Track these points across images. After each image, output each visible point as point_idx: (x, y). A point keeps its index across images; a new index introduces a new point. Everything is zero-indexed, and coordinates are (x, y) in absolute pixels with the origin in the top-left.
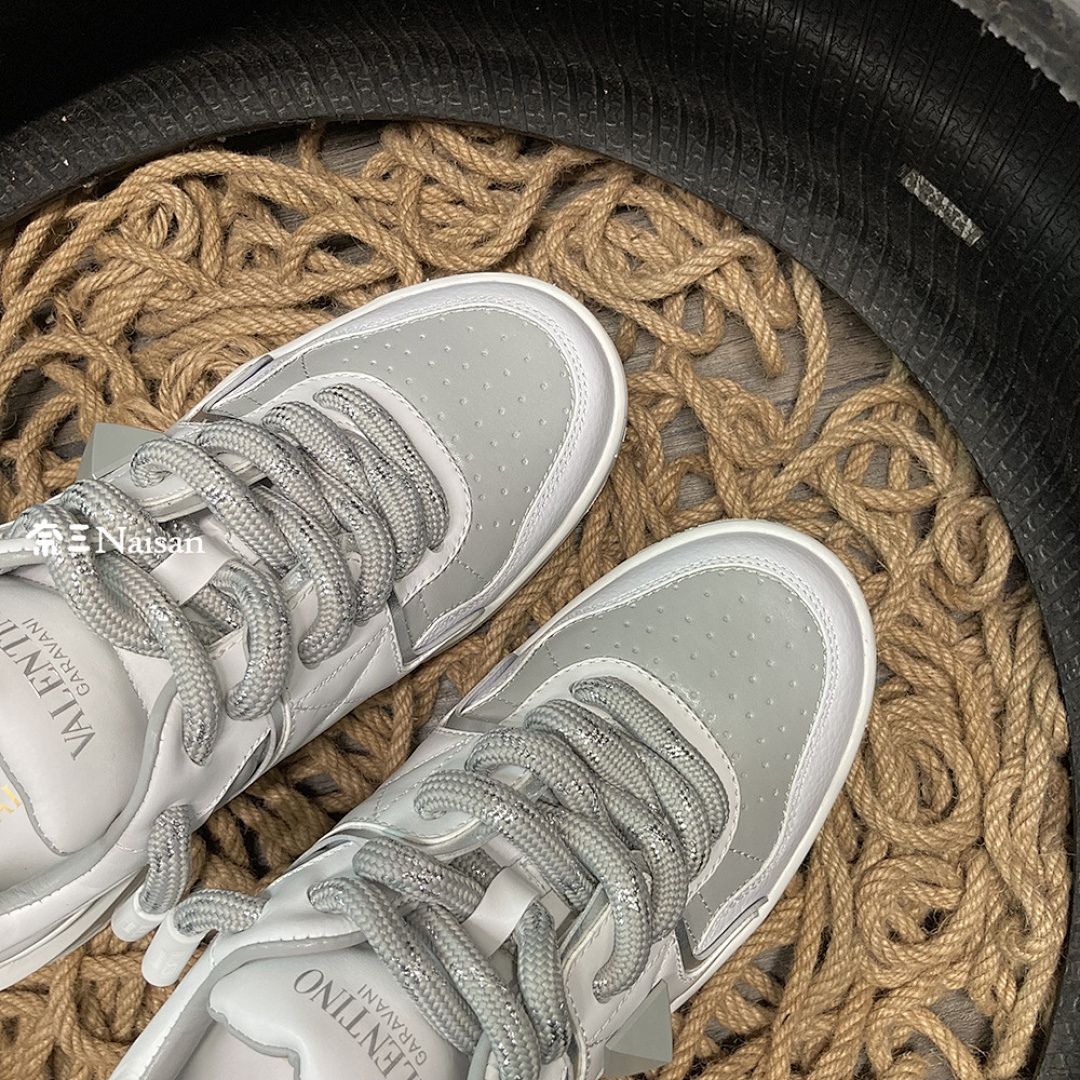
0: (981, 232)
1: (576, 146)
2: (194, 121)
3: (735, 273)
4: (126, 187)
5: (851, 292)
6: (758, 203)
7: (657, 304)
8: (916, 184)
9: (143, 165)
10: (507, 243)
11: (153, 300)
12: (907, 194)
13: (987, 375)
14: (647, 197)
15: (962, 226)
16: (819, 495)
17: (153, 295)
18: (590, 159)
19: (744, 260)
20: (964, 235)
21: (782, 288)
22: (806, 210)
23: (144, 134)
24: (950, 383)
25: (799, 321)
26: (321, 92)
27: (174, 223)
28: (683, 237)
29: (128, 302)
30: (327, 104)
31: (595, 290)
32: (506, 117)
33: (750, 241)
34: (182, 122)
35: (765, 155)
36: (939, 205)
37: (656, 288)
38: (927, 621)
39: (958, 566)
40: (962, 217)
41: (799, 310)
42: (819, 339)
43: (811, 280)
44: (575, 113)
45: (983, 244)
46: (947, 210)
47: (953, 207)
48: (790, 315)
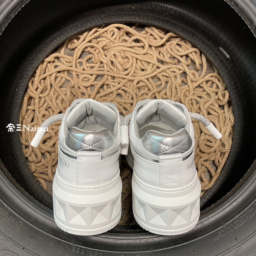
0: (230, 57)
1: (174, 33)
2: (121, 19)
3: (194, 53)
4: (109, 27)
5: (210, 57)
6: (198, 43)
7: (181, 56)
8: (221, 49)
9: (112, 24)
10: (162, 42)
11: (108, 44)
12: (220, 50)
13: (228, 71)
14: (182, 43)
16: (202, 88)
17: (108, 43)
18: (175, 36)
19: (195, 52)
20: (227, 57)
21: (200, 59)
22: (205, 46)
23: (113, 20)
24: (223, 71)
25: (202, 63)
26: (139, 19)
27: (114, 34)
28: (186, 49)
29: (104, 43)
30: (140, 20)
31: (172, 53)
32: (165, 27)
33: (197, 49)
34: (119, 19)
35: (200, 38)
36: (224, 52)
37: (182, 54)
38: (216, 106)
39: (221, 98)
40: (227, 54)
41: (202, 61)
42: (205, 66)
43: (205, 57)
44: (174, 28)
45: (230, 59)
46: (225, 53)
47: (226, 53)
48: (201, 62)
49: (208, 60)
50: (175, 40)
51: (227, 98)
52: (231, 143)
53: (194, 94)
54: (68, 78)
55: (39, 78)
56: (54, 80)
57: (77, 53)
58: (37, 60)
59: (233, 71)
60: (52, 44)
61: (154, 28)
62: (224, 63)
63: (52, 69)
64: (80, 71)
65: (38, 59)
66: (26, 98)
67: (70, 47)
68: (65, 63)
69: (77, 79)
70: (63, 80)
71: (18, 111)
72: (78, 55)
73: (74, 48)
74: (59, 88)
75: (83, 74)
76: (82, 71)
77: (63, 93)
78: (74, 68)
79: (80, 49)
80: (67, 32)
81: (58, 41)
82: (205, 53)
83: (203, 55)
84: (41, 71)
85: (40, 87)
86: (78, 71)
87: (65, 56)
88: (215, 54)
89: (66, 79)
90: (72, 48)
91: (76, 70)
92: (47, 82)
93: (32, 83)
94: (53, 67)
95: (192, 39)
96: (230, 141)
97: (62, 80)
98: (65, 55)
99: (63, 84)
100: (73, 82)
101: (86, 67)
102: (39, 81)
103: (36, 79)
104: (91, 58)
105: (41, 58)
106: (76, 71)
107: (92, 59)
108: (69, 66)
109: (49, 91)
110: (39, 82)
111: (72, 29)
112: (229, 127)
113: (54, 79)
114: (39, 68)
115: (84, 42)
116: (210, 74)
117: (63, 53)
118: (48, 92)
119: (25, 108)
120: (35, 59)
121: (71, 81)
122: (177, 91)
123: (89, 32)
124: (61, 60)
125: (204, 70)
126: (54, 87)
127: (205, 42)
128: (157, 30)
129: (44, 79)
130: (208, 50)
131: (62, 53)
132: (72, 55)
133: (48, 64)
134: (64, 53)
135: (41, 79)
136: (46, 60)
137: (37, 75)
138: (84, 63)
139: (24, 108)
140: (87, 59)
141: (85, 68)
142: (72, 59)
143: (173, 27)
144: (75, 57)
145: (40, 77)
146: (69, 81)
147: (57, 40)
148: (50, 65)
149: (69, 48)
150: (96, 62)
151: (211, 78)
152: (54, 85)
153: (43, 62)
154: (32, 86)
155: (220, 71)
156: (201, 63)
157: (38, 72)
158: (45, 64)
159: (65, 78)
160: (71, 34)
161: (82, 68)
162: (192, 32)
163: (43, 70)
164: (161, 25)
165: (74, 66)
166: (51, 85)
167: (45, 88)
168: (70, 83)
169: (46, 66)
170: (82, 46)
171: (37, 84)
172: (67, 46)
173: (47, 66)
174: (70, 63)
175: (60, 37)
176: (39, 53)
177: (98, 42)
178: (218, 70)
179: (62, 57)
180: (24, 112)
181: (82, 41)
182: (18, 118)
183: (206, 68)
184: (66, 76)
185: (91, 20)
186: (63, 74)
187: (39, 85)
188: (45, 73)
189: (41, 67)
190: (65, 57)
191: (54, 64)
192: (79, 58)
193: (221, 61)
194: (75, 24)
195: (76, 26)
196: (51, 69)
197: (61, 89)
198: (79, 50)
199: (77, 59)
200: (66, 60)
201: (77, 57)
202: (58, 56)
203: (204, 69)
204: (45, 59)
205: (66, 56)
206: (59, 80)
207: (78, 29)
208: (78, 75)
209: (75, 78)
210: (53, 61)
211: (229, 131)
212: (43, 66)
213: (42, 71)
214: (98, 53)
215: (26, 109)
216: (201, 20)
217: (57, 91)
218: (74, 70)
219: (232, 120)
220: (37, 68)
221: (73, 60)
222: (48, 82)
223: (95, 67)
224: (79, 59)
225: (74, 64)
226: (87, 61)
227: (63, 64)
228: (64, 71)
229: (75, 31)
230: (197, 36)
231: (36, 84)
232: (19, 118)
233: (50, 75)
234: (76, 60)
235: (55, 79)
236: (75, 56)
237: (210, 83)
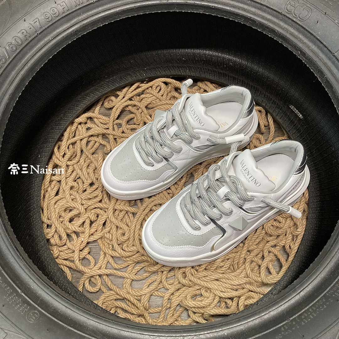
0: (303, 117)
2: (168, 73)
4: (154, 81)
5: (277, 117)
6: (263, 101)
8: (292, 107)
9: (158, 78)
12: (290, 108)
13: (300, 134)
15: (300, 115)
17: (153, 101)
19: (260, 111)
20: (300, 117)
21: (266, 120)
22: (271, 103)
23: (159, 73)
24: (293, 134)
26: (190, 72)
27: (160, 90)
29: (149, 101)
30: (191, 74)
32: (221, 81)
33: (261, 107)
34: (165, 72)
35: (265, 94)
36: (296, 111)
40: (300, 114)
41: (269, 122)
42: (272, 128)
43: (271, 117)
44: (233, 82)
45: (304, 119)
46: (297, 112)
47: (298, 112)
49: (275, 121)
52: (305, 223)
54: (103, 143)
55: (67, 143)
56: (86, 145)
57: (115, 113)
58: (66, 120)
59: (307, 134)
60: (84, 101)
61: (208, 82)
62: (295, 124)
63: (83, 131)
64: (119, 134)
65: (66, 119)
66: (50, 166)
67: (107, 106)
68: (99, 125)
69: (115, 143)
70: (97, 144)
71: (40, 181)
72: (117, 115)
73: (112, 106)
74: (91, 154)
75: (122, 137)
76: (120, 134)
77: (96, 160)
78: (112, 130)
79: (119, 108)
80: (102, 88)
81: (91, 98)
82: (271, 111)
83: (269, 115)
84: (69, 134)
85: (68, 153)
86: (116, 134)
87: (100, 116)
88: (284, 114)
89: (101, 144)
90: (110, 107)
91: (114, 133)
92: (77, 147)
93: (59, 148)
94: (84, 130)
95: (255, 95)
96: (305, 221)
97: (95, 145)
99: (97, 150)
100: (109, 146)
101: (125, 129)
102: (67, 145)
103: (64, 143)
104: (133, 119)
105: (70, 118)
108: (105, 129)
109: (79, 158)
110: (67, 147)
111: (109, 84)
112: (303, 203)
113: (86, 143)
114: (68, 130)
115: (123, 100)
116: (279, 138)
117: (97, 113)
118: (77, 158)
119: (48, 178)
120: (63, 119)
121: (107, 146)
123: (130, 88)
124: (95, 121)
125: (272, 133)
126: (85, 153)
127: (271, 99)
128: (212, 85)
129: (74, 144)
130: (274, 108)
131: (96, 113)
132: (108, 116)
133: (78, 125)
134: (99, 112)
135: (70, 143)
136: (76, 121)
137: (65, 138)
138: (124, 124)
139: (48, 179)
140: (128, 120)
141: (124, 129)
142: (109, 119)
143: (231, 81)
144: (113, 117)
145: (68, 141)
146: (104, 146)
147: (90, 97)
148: (82, 127)
149: (105, 107)
150: (138, 123)
152: (85, 151)
153: (72, 123)
154: (58, 151)
155: (290, 133)
156: (267, 124)
157: (66, 134)
158: (75, 126)
159: (99, 143)
160: (106, 90)
161: (121, 130)
162: (254, 87)
163: (72, 133)
164: (216, 78)
165: (111, 128)
166: (82, 151)
167: (74, 155)
168: (106, 148)
169: (76, 128)
170: (122, 105)
171: (64, 149)
172: (102, 105)
173: (77, 128)
174: (106, 125)
175: (94, 93)
176: (67, 113)
177: (142, 100)
178: (287, 134)
179: (97, 118)
180: (47, 183)
181: (122, 98)
183: (274, 131)
184: (100, 140)
185: (132, 73)
186: (97, 138)
187: (67, 150)
188: (74, 137)
189: (70, 129)
190: (99, 117)
191: (86, 126)
192: (117, 119)
193: (292, 122)
194: (112, 78)
195: (114, 80)
197: (94, 155)
198: (117, 108)
199: (114, 120)
200: (102, 121)
201: (115, 118)
202: (91, 116)
203: (271, 132)
204: (75, 120)
205: (101, 116)
206: (91, 145)
207: (116, 84)
208: (115, 139)
209: (113, 142)
210: (85, 122)
211: (303, 208)
212: (73, 128)
213: (71, 134)
214: (141, 113)
215: (50, 179)
216: (267, 72)
217: (89, 158)
218: (111, 133)
219: (306, 194)
220: (65, 130)
221: (109, 121)
222: (79, 147)
223: (136, 129)
224: (117, 120)
225: (111, 126)
226: (128, 122)
227: (98, 126)
228: (98, 136)
229: (113, 86)
230: (261, 92)
231: (63, 150)
232: (41, 190)
233: (81, 140)
234: (113, 121)
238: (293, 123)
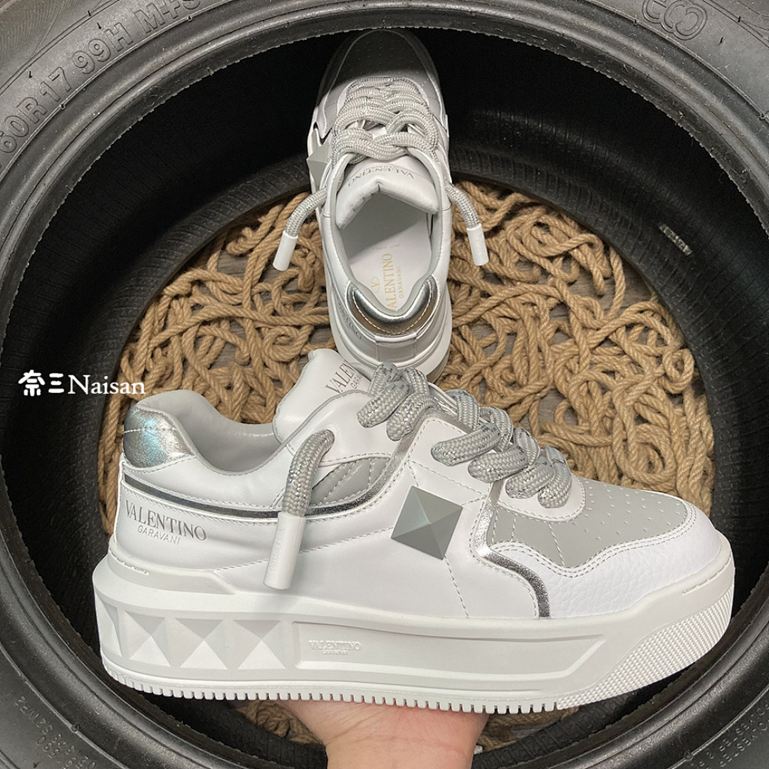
0: (691, 252)
1: (525, 193)
3: (585, 248)
6: (597, 220)
7: (551, 259)
8: (665, 229)
10: (492, 223)
12: (660, 232)
13: (688, 295)
14: (551, 220)
15: (684, 248)
16: (616, 345)
18: (528, 201)
19: (591, 245)
20: (684, 251)
21: (606, 261)
22: (617, 225)
24: (672, 295)
25: (612, 275)
28: (564, 235)
31: (525, 252)
32: (498, 178)
33: (593, 236)
35: (602, 204)
36: (674, 238)
37: (552, 251)
38: (659, 396)
39: (672, 372)
40: (683, 244)
41: (612, 269)
42: (621, 282)
43: (618, 257)
44: (526, 179)
45: (692, 256)
46: (677, 241)
47: (680, 240)
48: (608, 270)
49: (627, 266)
50: (531, 212)
51: (688, 373)
52: (708, 503)
53: (592, 364)
54: (233, 339)
55: (148, 345)
56: (193, 345)
57: (254, 267)
58: (143, 293)
59: (702, 293)
60: (181, 245)
61: (467, 183)
62: (675, 272)
63: (185, 314)
64: (266, 318)
65: (143, 291)
66: (114, 403)
67: (233, 249)
68: (220, 296)
69: (259, 339)
70: (219, 343)
71: (94, 441)
72: (258, 272)
73: (245, 251)
74: (206, 369)
75: (275, 326)
76: (269, 318)
77: (219, 384)
78: (249, 309)
79: (263, 256)
80: (221, 210)
81: (198, 236)
82: (619, 245)
83: (613, 254)
84: (153, 324)
85: (153, 368)
86: (257, 318)
87: (220, 277)
88: (648, 249)
89: (227, 343)
90: (240, 253)
91: (254, 314)
92: (173, 352)
93: (131, 358)
94: (187, 310)
95: (579, 208)
96: (707, 499)
97: (214, 346)
98: (220, 274)
99: (219, 355)
100: (246, 348)
101: (280, 305)
102: (150, 350)
103: (142, 347)
104: (293, 279)
105: (153, 287)
106: (253, 318)
107: (296, 280)
108: (233, 305)
109: (180, 380)
110: (149, 356)
111: (238, 200)
112: (701, 455)
113: (192, 342)
114: (149, 315)
115: (270, 235)
116: (637, 305)
117: (213, 268)
118: (175, 381)
119: (113, 431)
120: (136, 291)
121: (242, 347)
122: (544, 357)
123: (286, 205)
124: (210, 287)
125: (619, 293)
126: (193, 368)
127: (617, 214)
128: (476, 188)
129: (165, 345)
130: (625, 236)
131: (211, 268)
132: (239, 273)
133: (172, 300)
134: (217, 267)
135: (156, 345)
136: (167, 292)
137: (144, 335)
138: (275, 294)
139: (111, 433)
140: (283, 282)
141: (277, 306)
142: (241, 282)
143: (521, 177)
144: (249, 278)
145: (151, 341)
146: (234, 346)
147: (194, 234)
148: (180, 304)
149: (230, 252)
150: (308, 290)
151: (638, 317)
152: (193, 362)
153: (158, 297)
154: (129, 367)
155: (665, 295)
156: (608, 275)
157: (146, 326)
158: (166, 304)
159: (222, 339)
160: (233, 214)
161: (270, 308)
162: (576, 187)
163: (159, 321)
164: (486, 173)
165: (247, 304)
166: (185, 361)
167: (169, 371)
168: (237, 353)
169: (167, 309)
170: (269, 247)
171: (144, 360)
172: (224, 248)
173: (169, 307)
174: (235, 296)
175: (204, 224)
176: (145, 274)
177: (312, 233)
178: (657, 294)
179: (213, 281)
180: (111, 443)
181: (267, 231)
182: (95, 461)
183: (624, 288)
184: (226, 334)
185: (288, 171)
186: (217, 329)
187: (151, 363)
188: (164, 328)
189: (154, 312)
190: (219, 279)
191: (190, 302)
192: (260, 280)
193: (667, 267)
194: (244, 184)
195: (248, 190)
196: (182, 315)
197: (213, 371)
198: (258, 257)
199: (254, 284)
200: (224, 287)
201: (254, 279)
202: (200, 277)
203: (617, 290)
204: (165, 290)
205: (222, 276)
206: (205, 346)
207: (254, 199)
208: (259, 329)
209: (252, 337)
210: (186, 293)
211: (702, 467)
212: (160, 309)
213: (157, 322)
214: (314, 263)
215: (117, 433)
216: (603, 149)
217: (202, 378)
218: (247, 315)
219: (707, 435)
220: (143, 315)
221: (242, 287)
222: (176, 352)
223: (305, 303)
224: (260, 284)
225: (247, 299)
226: (284, 287)
227: (217, 299)
228: (218, 320)
229: (245, 205)
230: (591, 198)
231: (140, 363)
232: (98, 460)
233: (181, 334)
234: (252, 287)
235: (195, 343)
236: (249, 275)
237: (638, 329)
238: (671, 268)
